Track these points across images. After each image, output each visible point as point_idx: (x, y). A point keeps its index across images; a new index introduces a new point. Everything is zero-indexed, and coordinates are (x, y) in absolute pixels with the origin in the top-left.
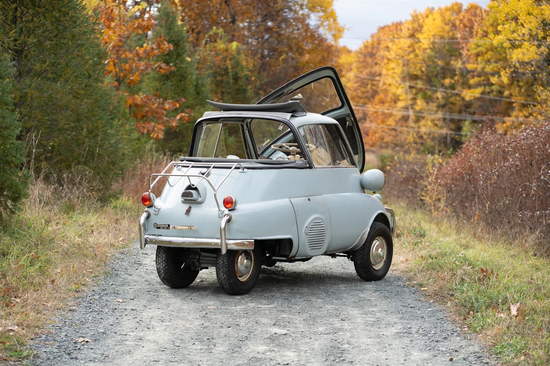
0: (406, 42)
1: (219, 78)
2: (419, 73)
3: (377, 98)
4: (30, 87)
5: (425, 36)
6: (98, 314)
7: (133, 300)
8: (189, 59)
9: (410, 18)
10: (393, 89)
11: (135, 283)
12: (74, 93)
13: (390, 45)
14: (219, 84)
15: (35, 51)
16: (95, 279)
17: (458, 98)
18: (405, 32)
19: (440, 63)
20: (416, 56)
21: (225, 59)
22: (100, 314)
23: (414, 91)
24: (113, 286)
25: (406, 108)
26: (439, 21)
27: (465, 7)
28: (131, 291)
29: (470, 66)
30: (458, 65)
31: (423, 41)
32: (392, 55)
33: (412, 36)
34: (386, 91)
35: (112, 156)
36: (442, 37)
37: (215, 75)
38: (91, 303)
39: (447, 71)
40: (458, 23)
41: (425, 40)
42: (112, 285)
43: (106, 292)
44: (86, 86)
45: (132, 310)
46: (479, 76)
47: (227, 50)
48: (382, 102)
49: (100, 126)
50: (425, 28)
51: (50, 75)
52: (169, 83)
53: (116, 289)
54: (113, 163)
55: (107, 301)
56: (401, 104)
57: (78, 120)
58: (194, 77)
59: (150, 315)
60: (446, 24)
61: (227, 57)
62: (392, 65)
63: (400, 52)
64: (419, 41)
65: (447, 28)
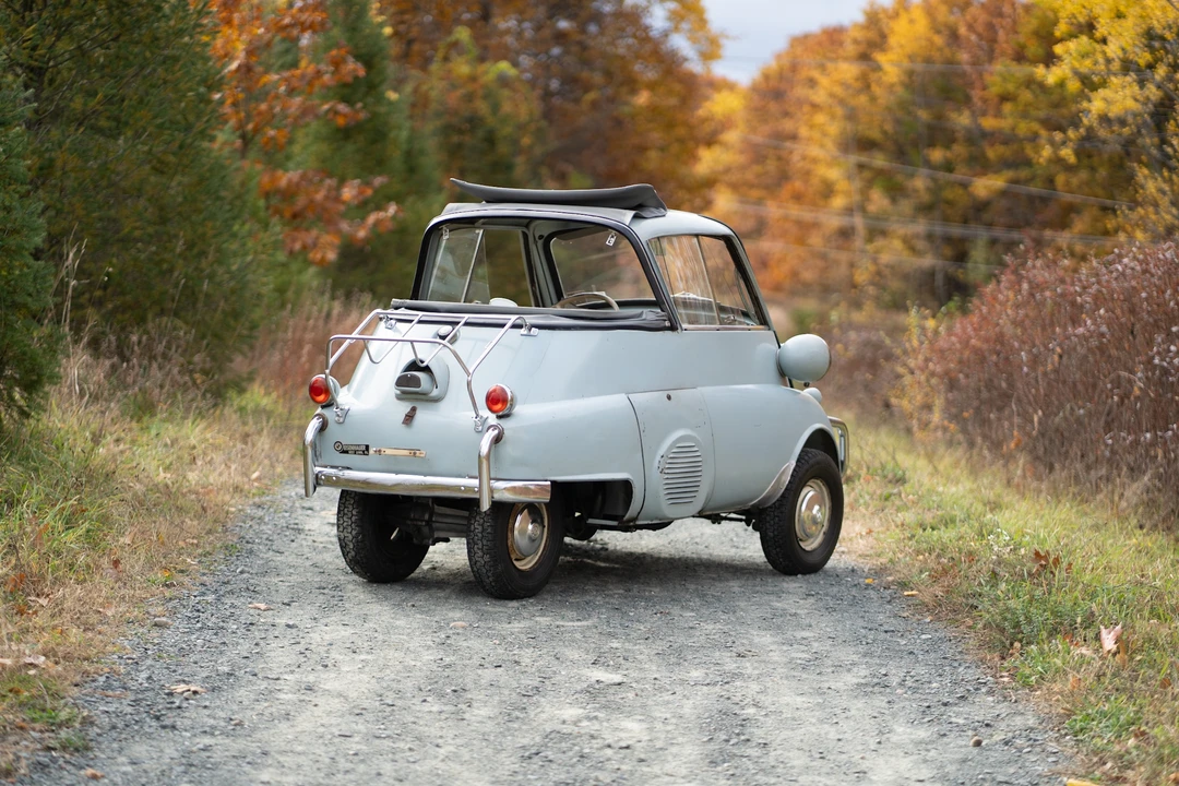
0: (848, 70)
1: (455, 139)
2: (875, 134)
3: (786, 191)
4: (60, 147)
5: (891, 56)
6: (216, 634)
7: (289, 605)
8: (393, 96)
9: (860, 18)
10: (820, 170)
11: (292, 571)
12: (155, 162)
13: (816, 74)
14: (454, 151)
15: (70, 69)
16: (204, 559)
17: (962, 193)
18: (850, 49)
19: (923, 115)
20: (873, 99)
21: (470, 97)
22: (220, 635)
23: (867, 174)
24: (245, 575)
25: (849, 211)
26: (922, 25)
28: (283, 587)
29: (988, 123)
30: (962, 120)
31: (888, 67)
32: (819, 96)
33: (864, 57)
34: (807, 174)
35: (233, 298)
36: (928, 60)
37: (447, 130)
38: (198, 611)
39: (938, 134)
40: (963, 30)
41: (891, 66)
42: (242, 572)
43: (229, 588)
44: (181, 147)
45: (288, 626)
46: (1006, 142)
47: (473, 79)
48: (798, 197)
49: (210, 233)
50: (893, 41)
51: (103, 123)
52: (350, 147)
53: (251, 581)
54: (236, 315)
55: (233, 606)
56: (838, 202)
57: (163, 221)
58: (404, 134)
59: (327, 637)
60: (938, 32)
61: (475, 92)
62: (820, 118)
63: (838, 90)
64: (878, 68)
65: (939, 40)
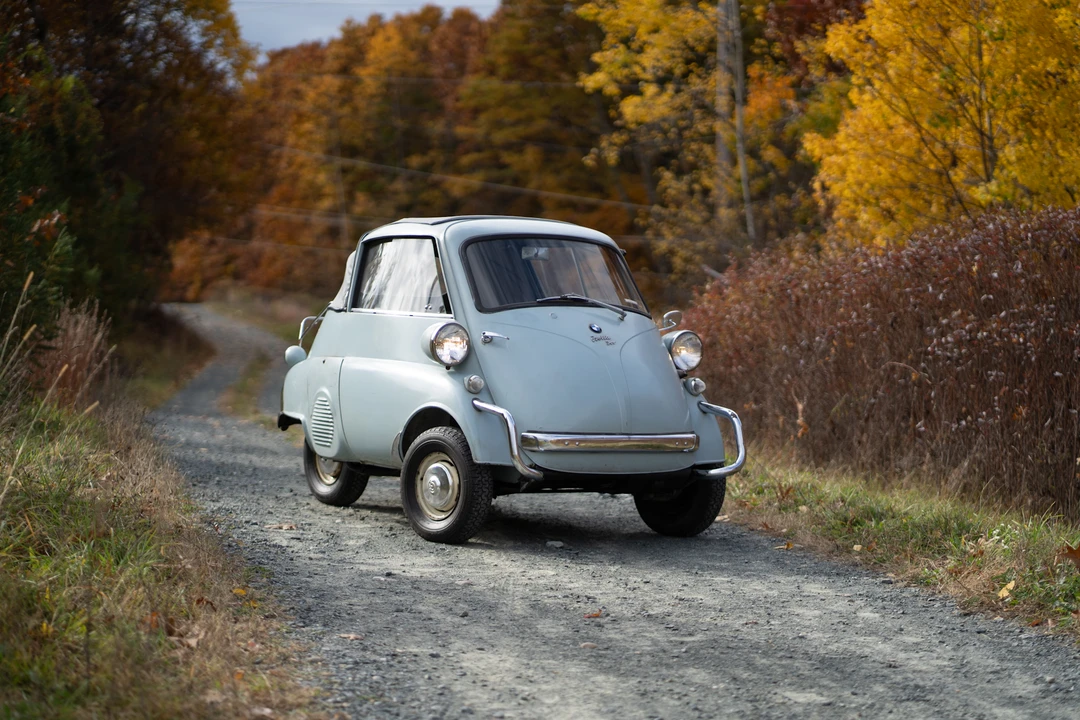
0: (331, 83)
2: (357, 142)
3: (275, 192)
5: (371, 70)
9: (338, 35)
10: (307, 175)
13: (302, 87)
17: (436, 193)
18: (332, 64)
19: (400, 123)
20: (355, 110)
21: (48, 110)
23: (350, 177)
25: (334, 212)
26: (396, 41)
27: (448, 13)
29: (461, 131)
30: (436, 128)
31: (369, 81)
32: (306, 106)
33: (344, 71)
34: (295, 178)
36: (403, 74)
39: (415, 141)
40: (434, 47)
41: (369, 77)
46: (478, 149)
47: (51, 92)
48: (287, 200)
50: (371, 56)
56: (326, 204)
60: (413, 48)
61: (52, 105)
62: (308, 126)
63: (323, 100)
64: (358, 81)
65: (413, 56)
